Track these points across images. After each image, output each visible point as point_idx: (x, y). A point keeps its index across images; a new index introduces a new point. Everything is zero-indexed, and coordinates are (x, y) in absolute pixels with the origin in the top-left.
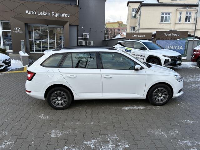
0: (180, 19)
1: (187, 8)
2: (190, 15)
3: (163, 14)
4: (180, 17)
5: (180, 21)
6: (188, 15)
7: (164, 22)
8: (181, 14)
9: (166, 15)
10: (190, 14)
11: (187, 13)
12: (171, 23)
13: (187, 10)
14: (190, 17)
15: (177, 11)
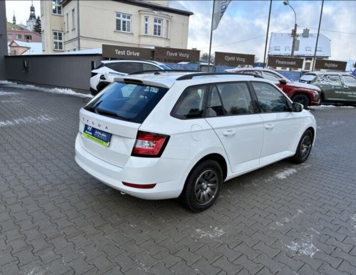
0: (146, 29)
1: (156, 12)
2: (159, 24)
3: (118, 15)
4: (146, 25)
5: (146, 32)
6: (157, 24)
7: (122, 30)
8: (146, 20)
9: (124, 19)
10: (160, 22)
11: (155, 21)
12: (132, 34)
13: (155, 15)
14: (159, 27)
15: (140, 14)
